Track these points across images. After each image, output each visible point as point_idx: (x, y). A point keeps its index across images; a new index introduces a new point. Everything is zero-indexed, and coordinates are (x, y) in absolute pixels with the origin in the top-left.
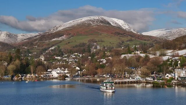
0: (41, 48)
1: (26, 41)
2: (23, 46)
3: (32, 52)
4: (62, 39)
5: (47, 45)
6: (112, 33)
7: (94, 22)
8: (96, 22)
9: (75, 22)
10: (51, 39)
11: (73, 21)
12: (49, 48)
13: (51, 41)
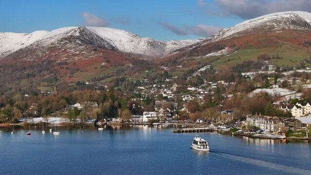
0: (186, 69)
1: (175, 53)
2: (162, 65)
3: (171, 76)
4: (221, 54)
5: (197, 64)
6: (299, 44)
7: (280, 23)
8: (285, 22)
9: (252, 22)
10: (206, 54)
11: (250, 20)
12: (199, 69)
13: (204, 57)
